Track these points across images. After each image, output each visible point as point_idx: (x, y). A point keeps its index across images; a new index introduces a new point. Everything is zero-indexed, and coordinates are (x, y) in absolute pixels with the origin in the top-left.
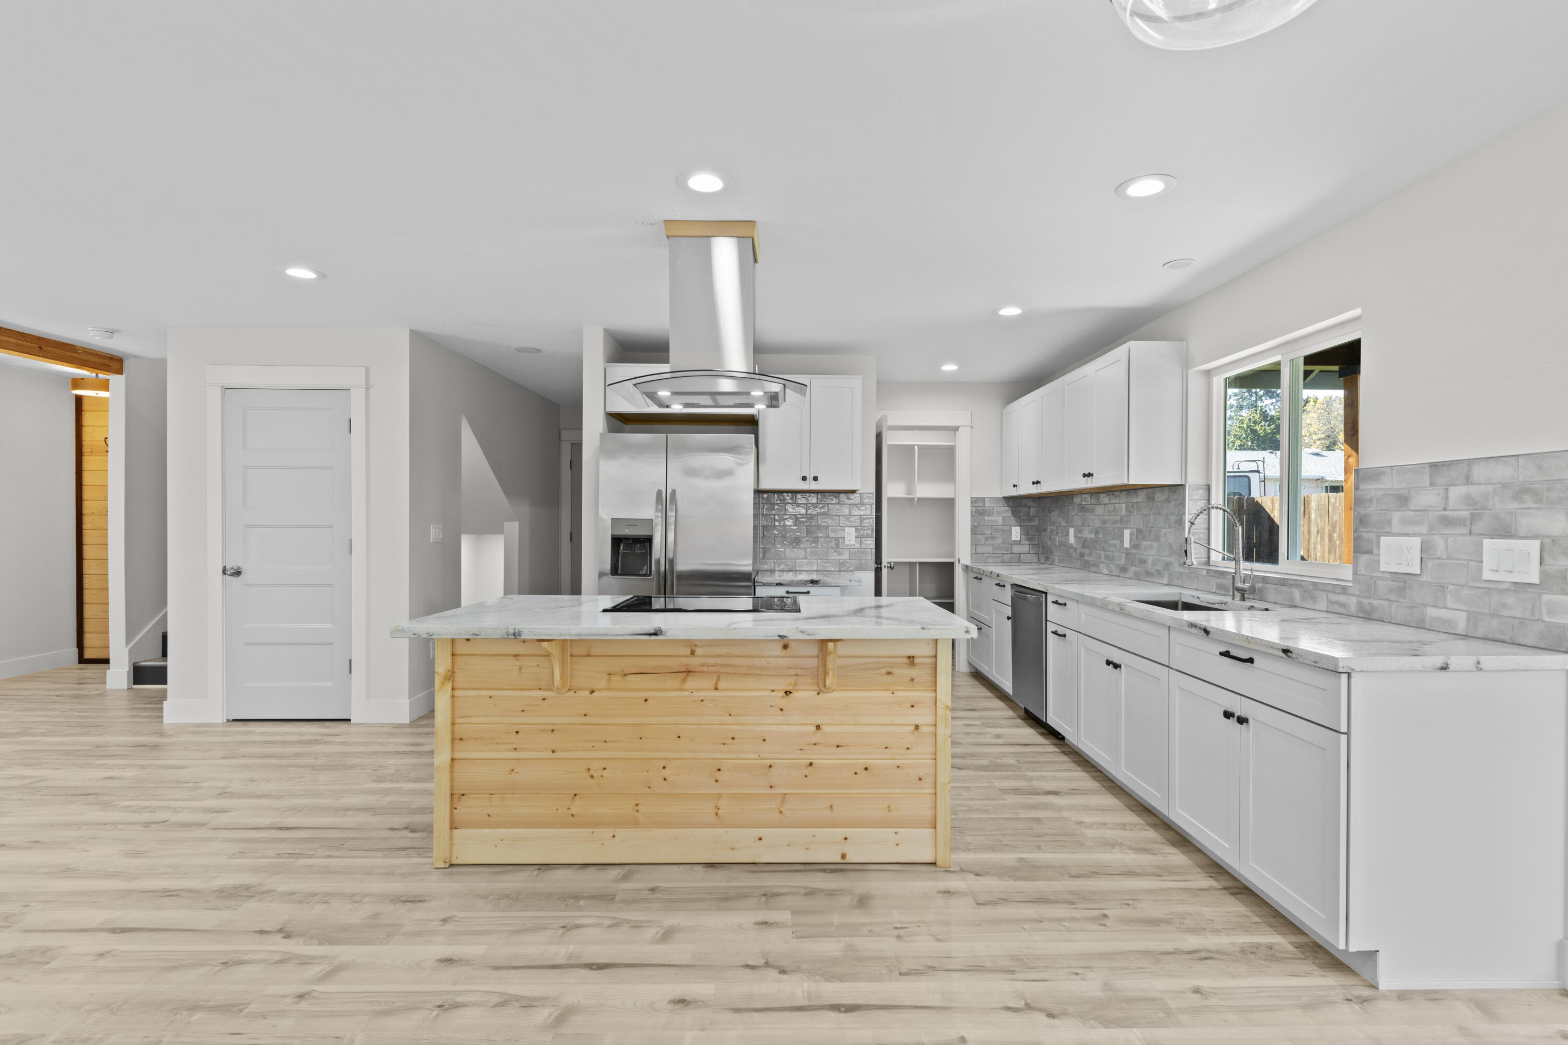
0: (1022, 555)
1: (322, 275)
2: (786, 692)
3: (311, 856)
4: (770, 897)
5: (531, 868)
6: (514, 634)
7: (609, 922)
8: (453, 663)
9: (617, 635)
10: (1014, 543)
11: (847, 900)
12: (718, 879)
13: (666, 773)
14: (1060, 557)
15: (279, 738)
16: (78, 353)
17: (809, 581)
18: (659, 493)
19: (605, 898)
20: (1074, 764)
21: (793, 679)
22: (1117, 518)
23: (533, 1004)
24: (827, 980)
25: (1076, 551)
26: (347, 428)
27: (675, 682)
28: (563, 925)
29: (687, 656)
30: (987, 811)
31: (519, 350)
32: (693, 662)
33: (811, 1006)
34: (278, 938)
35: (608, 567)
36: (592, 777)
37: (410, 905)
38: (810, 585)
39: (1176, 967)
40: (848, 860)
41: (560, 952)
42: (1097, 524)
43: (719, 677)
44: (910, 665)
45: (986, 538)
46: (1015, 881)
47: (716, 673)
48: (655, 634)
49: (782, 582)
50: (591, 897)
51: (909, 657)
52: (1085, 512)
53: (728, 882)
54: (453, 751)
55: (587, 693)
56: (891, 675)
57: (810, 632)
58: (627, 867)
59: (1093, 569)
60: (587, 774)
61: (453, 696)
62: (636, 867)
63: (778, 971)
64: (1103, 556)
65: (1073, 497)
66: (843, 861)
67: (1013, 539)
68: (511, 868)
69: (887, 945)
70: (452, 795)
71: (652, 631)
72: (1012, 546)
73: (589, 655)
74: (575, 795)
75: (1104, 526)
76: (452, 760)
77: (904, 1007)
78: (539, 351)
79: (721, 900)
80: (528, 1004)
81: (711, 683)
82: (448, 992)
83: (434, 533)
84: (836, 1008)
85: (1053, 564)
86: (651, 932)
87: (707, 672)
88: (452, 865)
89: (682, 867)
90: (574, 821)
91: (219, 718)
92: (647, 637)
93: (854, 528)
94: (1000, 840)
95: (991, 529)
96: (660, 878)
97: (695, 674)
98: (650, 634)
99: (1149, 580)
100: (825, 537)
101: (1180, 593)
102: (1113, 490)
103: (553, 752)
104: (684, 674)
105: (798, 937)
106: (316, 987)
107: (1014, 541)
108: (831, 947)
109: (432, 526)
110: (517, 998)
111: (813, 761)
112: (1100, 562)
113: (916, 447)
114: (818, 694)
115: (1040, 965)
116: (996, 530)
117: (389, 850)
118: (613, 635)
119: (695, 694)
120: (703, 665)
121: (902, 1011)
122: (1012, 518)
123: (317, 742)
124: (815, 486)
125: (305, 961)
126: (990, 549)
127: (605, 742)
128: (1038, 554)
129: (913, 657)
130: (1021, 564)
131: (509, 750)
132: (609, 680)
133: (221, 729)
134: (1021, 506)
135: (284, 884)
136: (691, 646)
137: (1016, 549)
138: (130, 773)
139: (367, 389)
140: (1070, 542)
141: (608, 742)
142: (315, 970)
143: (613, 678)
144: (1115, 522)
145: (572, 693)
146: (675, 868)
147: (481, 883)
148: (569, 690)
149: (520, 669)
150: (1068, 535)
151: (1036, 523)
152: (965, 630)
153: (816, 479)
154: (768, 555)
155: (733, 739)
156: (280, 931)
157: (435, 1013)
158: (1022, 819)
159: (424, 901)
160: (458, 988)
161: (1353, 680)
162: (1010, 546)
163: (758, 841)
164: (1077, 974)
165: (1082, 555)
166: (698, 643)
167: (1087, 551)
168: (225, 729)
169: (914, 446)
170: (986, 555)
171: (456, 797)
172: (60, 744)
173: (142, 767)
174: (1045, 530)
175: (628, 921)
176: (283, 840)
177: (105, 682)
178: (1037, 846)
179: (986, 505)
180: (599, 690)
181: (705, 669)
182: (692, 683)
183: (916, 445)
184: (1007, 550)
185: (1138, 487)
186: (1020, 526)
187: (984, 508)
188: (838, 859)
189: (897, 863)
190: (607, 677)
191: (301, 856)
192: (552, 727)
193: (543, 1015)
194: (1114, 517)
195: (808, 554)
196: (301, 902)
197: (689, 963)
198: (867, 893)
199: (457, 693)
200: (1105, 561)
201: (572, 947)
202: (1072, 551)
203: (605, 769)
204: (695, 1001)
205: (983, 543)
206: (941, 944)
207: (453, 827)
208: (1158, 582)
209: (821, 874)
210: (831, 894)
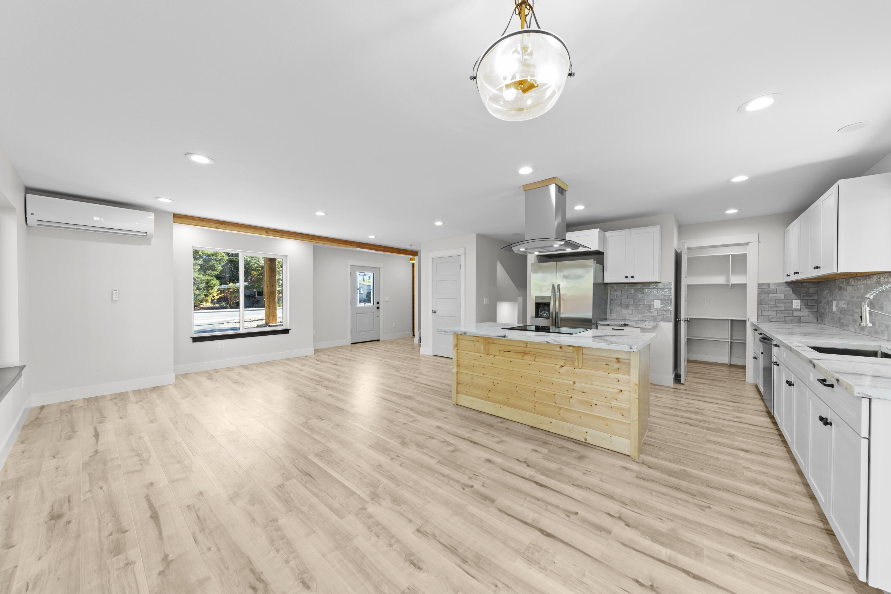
0: (802, 318)
1: (444, 223)
2: (561, 366)
3: (428, 393)
4: (545, 444)
5: (477, 411)
6: (465, 333)
7: (486, 432)
8: (457, 342)
9: (493, 336)
10: (795, 310)
11: (575, 454)
12: (532, 432)
13: (518, 389)
14: (828, 320)
15: (441, 362)
16: (407, 252)
17: (623, 324)
18: (553, 285)
19: (491, 426)
20: (782, 442)
21: (564, 361)
22: (859, 294)
23: (450, 445)
24: (541, 474)
25: (837, 316)
26: (460, 268)
27: (519, 356)
28: (473, 429)
29: (525, 347)
30: (687, 446)
31: (513, 235)
32: (527, 349)
33: (529, 479)
34: (409, 410)
35: (534, 315)
36: (494, 385)
37: (441, 411)
38: (624, 326)
39: (730, 542)
40: (587, 442)
41: (467, 435)
42: (848, 298)
43: (536, 356)
44: (617, 362)
45: (770, 307)
46: (669, 476)
47: (534, 355)
48: (504, 337)
49: (609, 324)
50: (487, 424)
51: (617, 358)
52: (842, 291)
53: (534, 434)
54: (457, 369)
55: (492, 356)
56: (607, 365)
57: (559, 341)
58: (504, 420)
59: (845, 328)
60: (493, 384)
61: (457, 352)
62: (507, 420)
63: (526, 465)
64: (851, 320)
65: (835, 281)
66: (585, 441)
67: (794, 307)
68: (471, 410)
69: (577, 474)
70: (457, 382)
71: (503, 336)
72: (793, 312)
73: (493, 343)
74: (490, 390)
75: (852, 300)
76: (457, 372)
77: (563, 494)
78: (520, 234)
79: (527, 438)
80: (449, 444)
81: (533, 358)
82: (434, 434)
83: (486, 301)
84: (537, 483)
85: (824, 324)
86: (496, 439)
87: (531, 354)
88: (457, 404)
89: (522, 425)
90: (488, 399)
91: (431, 354)
92: (502, 338)
93: (660, 300)
94: (680, 460)
95: (774, 301)
96: (512, 426)
97: (527, 354)
98: (503, 337)
99: (876, 337)
100: (643, 304)
101: (880, 346)
102: (858, 276)
103: (483, 374)
104: (524, 354)
105: (543, 459)
106: (409, 423)
107: (794, 309)
108: (553, 466)
109: (484, 299)
110: (448, 442)
111: (572, 396)
112: (850, 324)
113: (731, 256)
114: (574, 369)
115: (643, 508)
116: (779, 302)
117: (446, 396)
118: (491, 336)
119: (527, 361)
120: (530, 351)
121: (561, 495)
122: (794, 295)
123: (449, 364)
124: (632, 280)
125: (410, 416)
126: (774, 313)
127: (498, 374)
128: (817, 317)
129: (619, 359)
130: (801, 323)
131: (471, 372)
132: (499, 353)
133: (430, 357)
134: (801, 288)
135: (418, 398)
136: (526, 344)
137: (796, 314)
138: (406, 365)
139: (465, 254)
140: (833, 310)
141: (500, 374)
142: (411, 419)
143: (501, 352)
144: (858, 297)
145: (488, 356)
146: (520, 424)
147: (461, 411)
148: (487, 354)
149: (474, 345)
150: (832, 305)
151: (816, 297)
152: (630, 347)
153: (632, 277)
154: (613, 312)
155: (541, 381)
156: (410, 408)
157: (427, 438)
158: (708, 455)
159: (444, 411)
160: (437, 434)
161: (872, 404)
162: (791, 312)
163: (550, 423)
164: (661, 519)
165: (840, 319)
166: (528, 343)
167: (842, 316)
168: (432, 357)
169: (729, 255)
170: (770, 317)
171: (458, 384)
172: (398, 355)
173: (409, 364)
174: (821, 302)
175: (492, 434)
176: (425, 388)
177: (414, 341)
178: (701, 468)
179: (771, 287)
180: (497, 356)
181: (531, 353)
182: (526, 357)
183: (730, 255)
184: (789, 314)
185: (871, 274)
186: (801, 300)
187: (769, 289)
188: (583, 440)
189: (611, 450)
190: (499, 352)
191: (426, 392)
192: (483, 366)
193: (451, 448)
194: (858, 294)
195: (633, 312)
196: (419, 403)
197: (500, 452)
198: (586, 455)
199: (459, 351)
200: (853, 323)
201: (471, 435)
202: (835, 315)
203: (498, 383)
204: (493, 462)
205: (768, 310)
206: (602, 483)
207: (457, 393)
208: (882, 338)
209: (573, 443)
210: (570, 450)
